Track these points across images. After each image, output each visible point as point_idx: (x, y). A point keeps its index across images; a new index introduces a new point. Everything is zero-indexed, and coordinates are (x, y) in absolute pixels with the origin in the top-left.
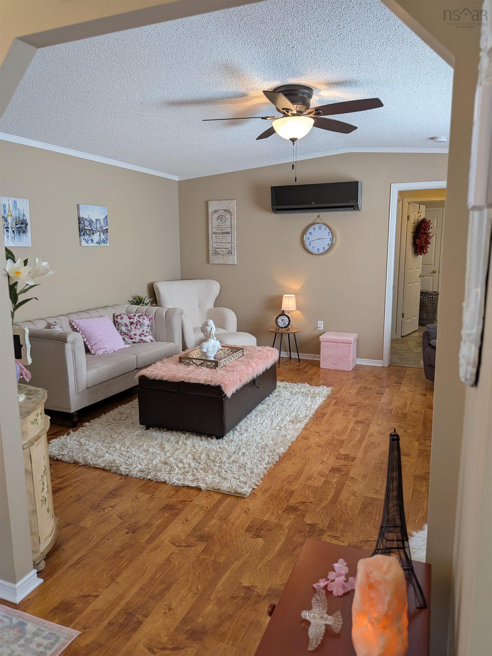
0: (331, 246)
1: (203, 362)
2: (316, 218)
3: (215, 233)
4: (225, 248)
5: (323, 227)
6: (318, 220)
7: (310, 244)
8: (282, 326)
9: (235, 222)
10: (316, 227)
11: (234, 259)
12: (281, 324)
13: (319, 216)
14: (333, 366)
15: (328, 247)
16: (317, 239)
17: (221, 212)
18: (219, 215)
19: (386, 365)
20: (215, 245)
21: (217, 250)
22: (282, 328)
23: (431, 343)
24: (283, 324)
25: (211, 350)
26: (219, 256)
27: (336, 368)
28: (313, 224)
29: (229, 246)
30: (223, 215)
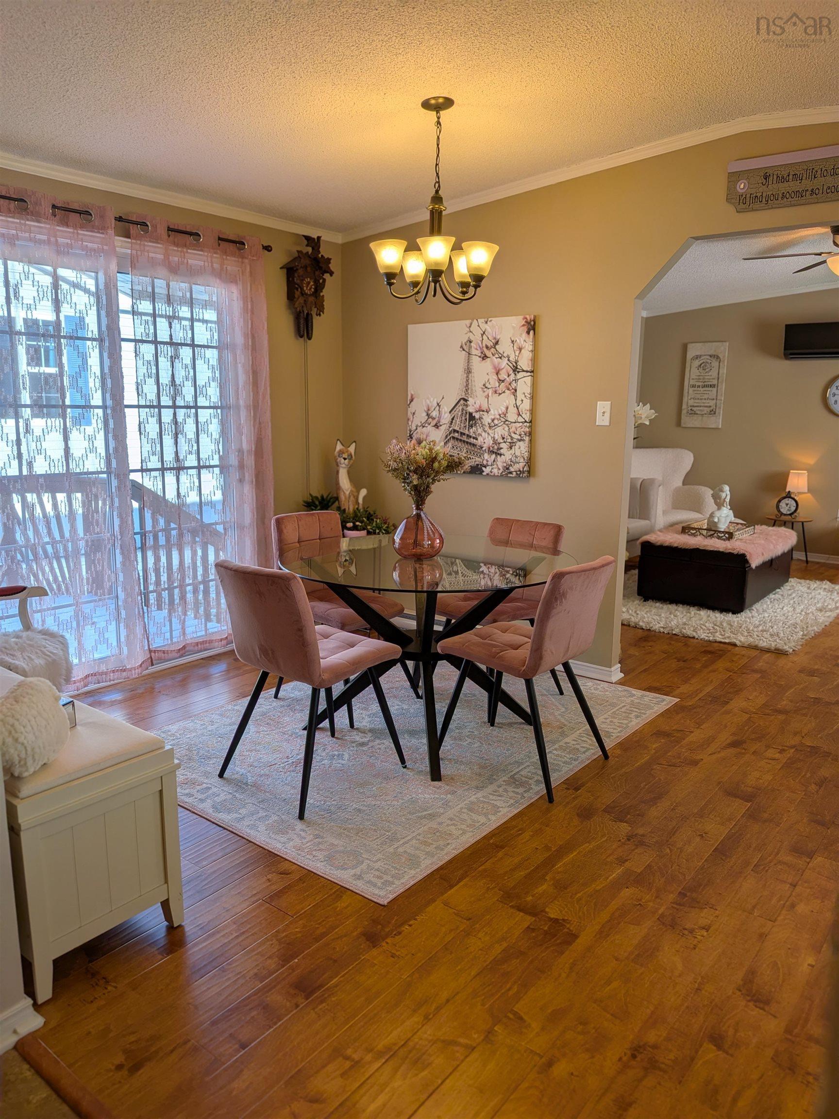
1: (713, 532)
3: (694, 386)
4: (707, 407)
8: (785, 513)
9: (724, 371)
11: (717, 422)
12: (784, 510)
17: (705, 359)
18: (702, 361)
20: (691, 402)
21: (693, 408)
24: (788, 510)
25: (723, 520)
26: (695, 417)
29: (712, 403)
30: (707, 363)
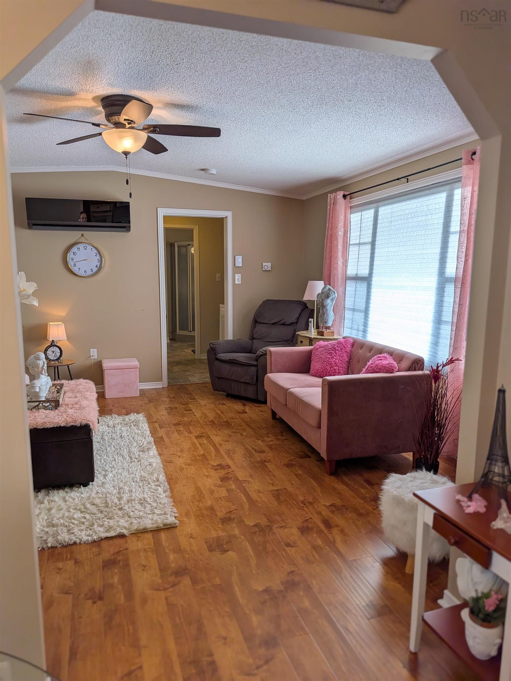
0: (100, 269)
2: (80, 237)
5: (89, 247)
6: (82, 240)
7: (75, 265)
8: (53, 359)
10: (81, 246)
12: (51, 356)
13: (82, 235)
14: (120, 394)
15: (96, 269)
16: (83, 260)
19: (166, 385)
22: (53, 360)
23: (217, 357)
24: (54, 356)
27: (124, 396)
28: (77, 243)
